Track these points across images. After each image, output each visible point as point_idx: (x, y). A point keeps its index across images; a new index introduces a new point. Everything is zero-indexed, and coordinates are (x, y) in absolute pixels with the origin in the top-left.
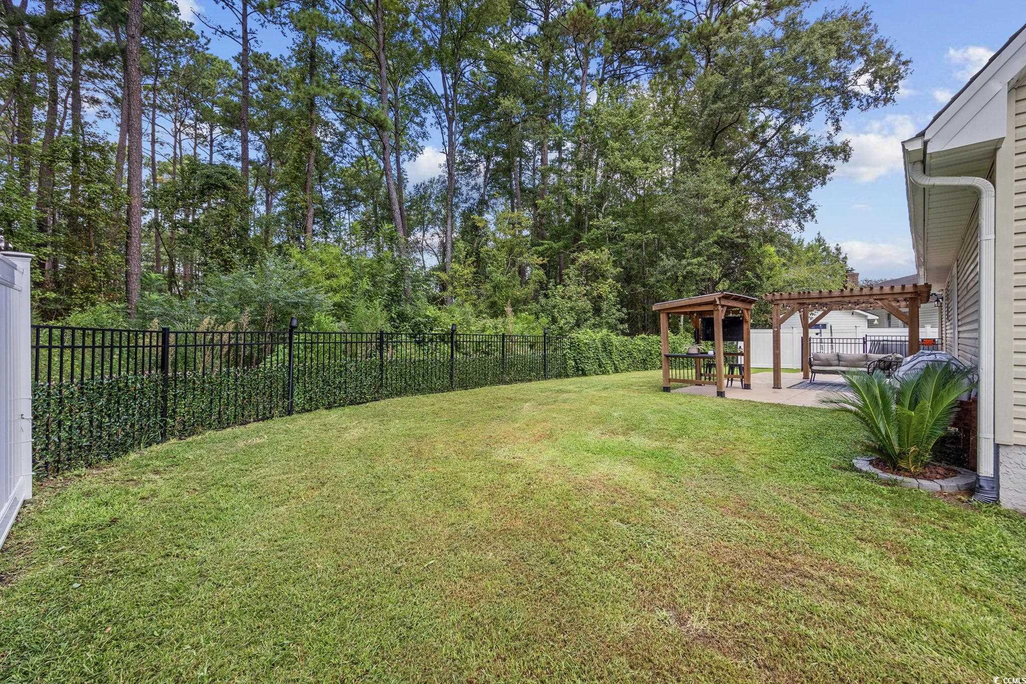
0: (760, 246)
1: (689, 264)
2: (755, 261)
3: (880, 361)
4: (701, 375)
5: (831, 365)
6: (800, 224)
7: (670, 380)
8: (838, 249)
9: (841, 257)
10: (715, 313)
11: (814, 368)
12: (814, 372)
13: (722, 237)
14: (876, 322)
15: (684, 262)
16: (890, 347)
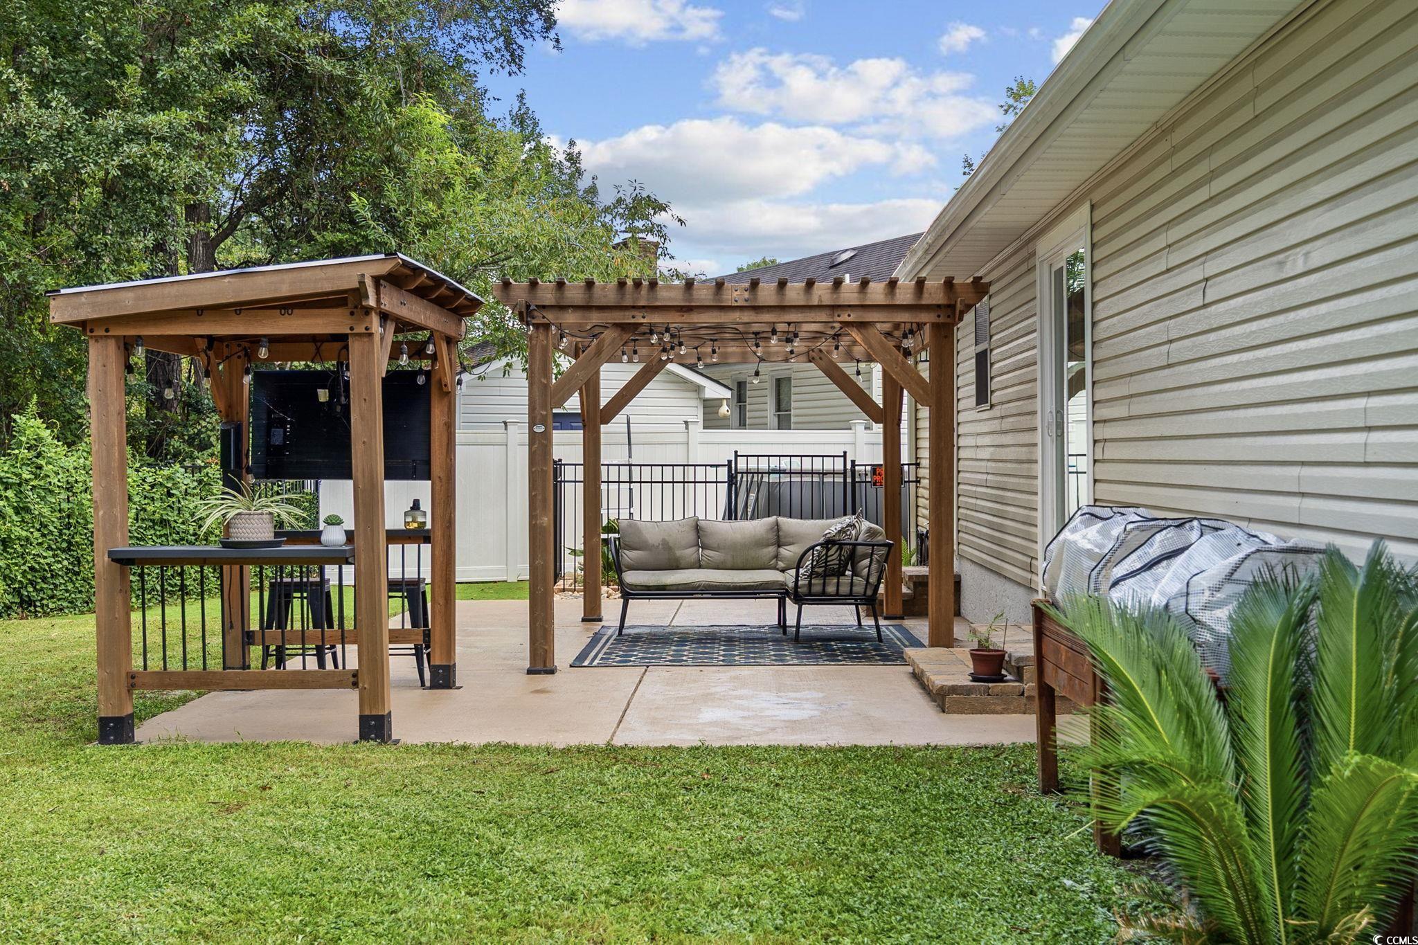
0: (397, 97)
1: (132, 133)
2: (376, 156)
3: (829, 543)
4: (249, 638)
5: (675, 565)
6: (509, 43)
7: (133, 681)
8: (573, 159)
9: (583, 184)
10: (355, 347)
11: (631, 577)
12: (629, 593)
13: (261, 36)
14: (724, 409)
15: (112, 121)
16: (785, 490)
